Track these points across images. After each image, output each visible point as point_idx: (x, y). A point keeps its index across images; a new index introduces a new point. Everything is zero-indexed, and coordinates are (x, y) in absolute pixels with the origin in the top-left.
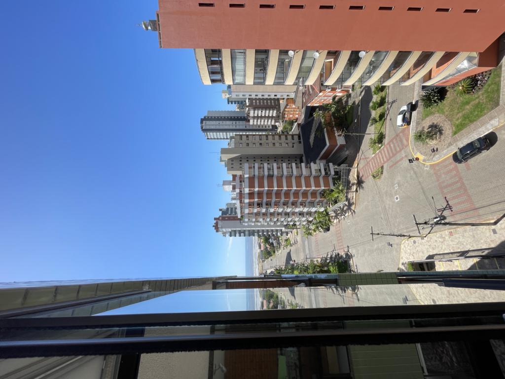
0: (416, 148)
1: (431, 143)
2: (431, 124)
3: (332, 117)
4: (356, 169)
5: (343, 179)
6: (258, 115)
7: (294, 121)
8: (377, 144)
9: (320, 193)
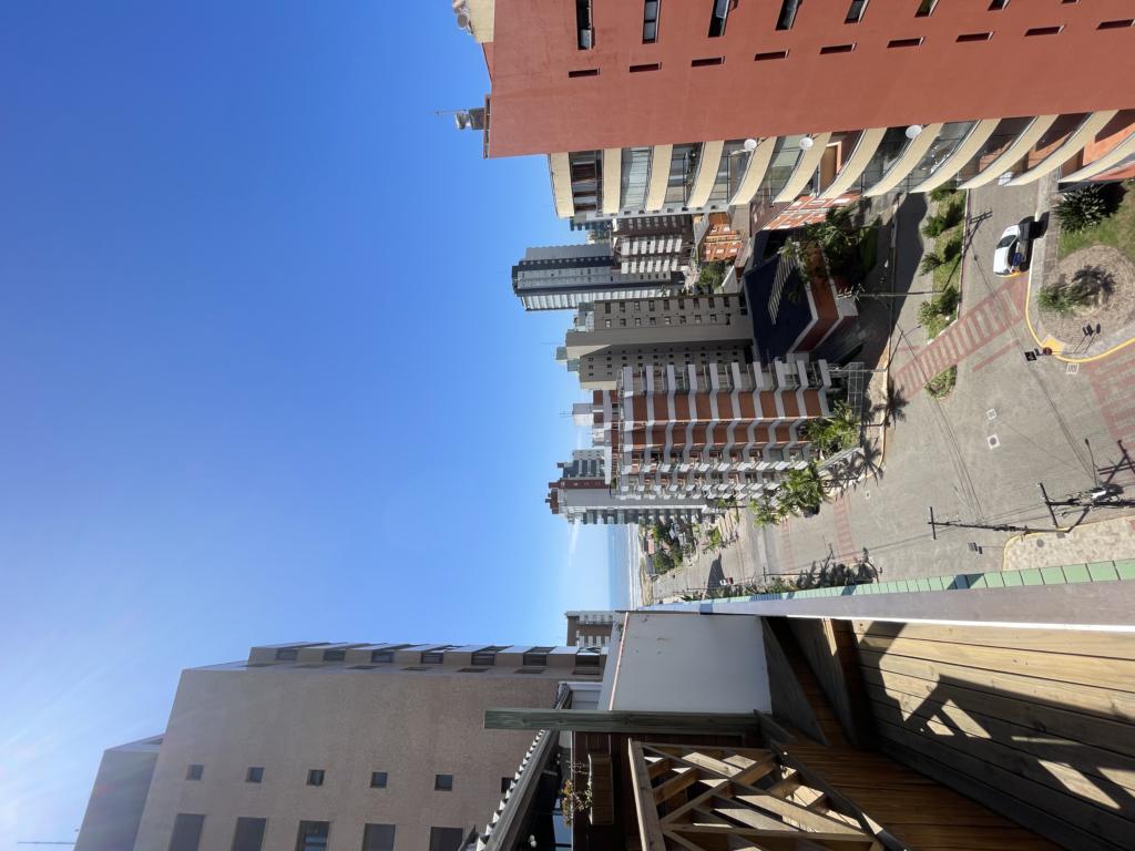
0: (1044, 323)
1: (1083, 314)
2: (1083, 268)
3: (824, 255)
4: (885, 374)
5: (852, 396)
6: (639, 251)
7: (727, 261)
8: (939, 316)
9: (798, 429)
